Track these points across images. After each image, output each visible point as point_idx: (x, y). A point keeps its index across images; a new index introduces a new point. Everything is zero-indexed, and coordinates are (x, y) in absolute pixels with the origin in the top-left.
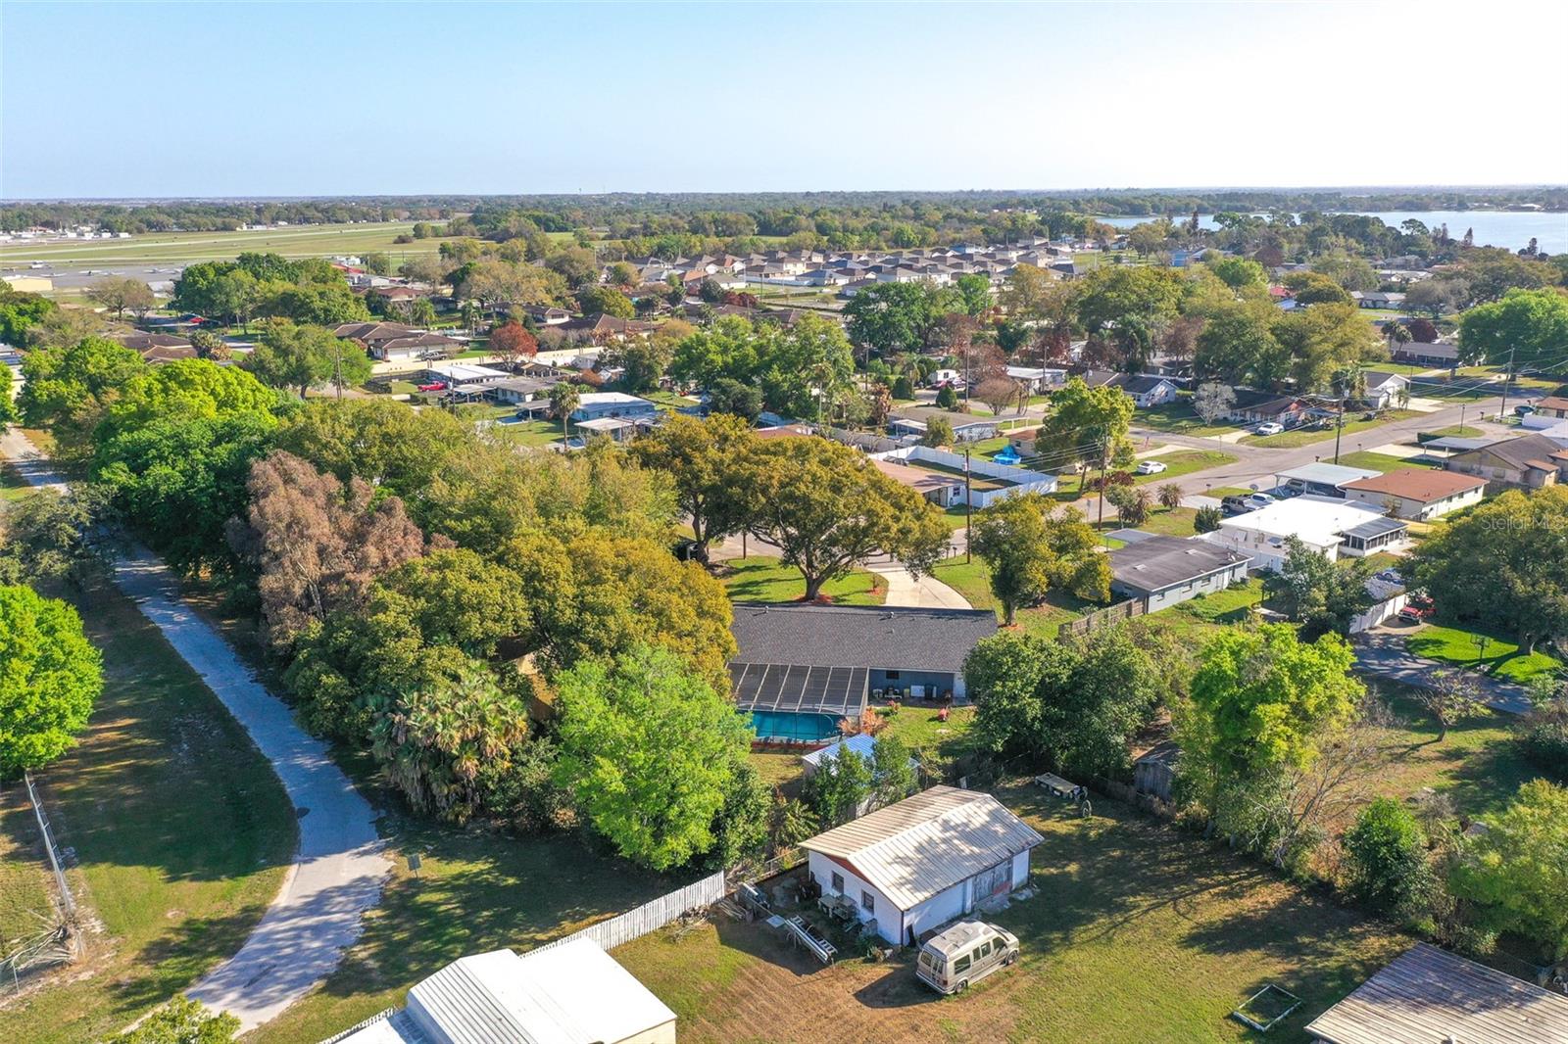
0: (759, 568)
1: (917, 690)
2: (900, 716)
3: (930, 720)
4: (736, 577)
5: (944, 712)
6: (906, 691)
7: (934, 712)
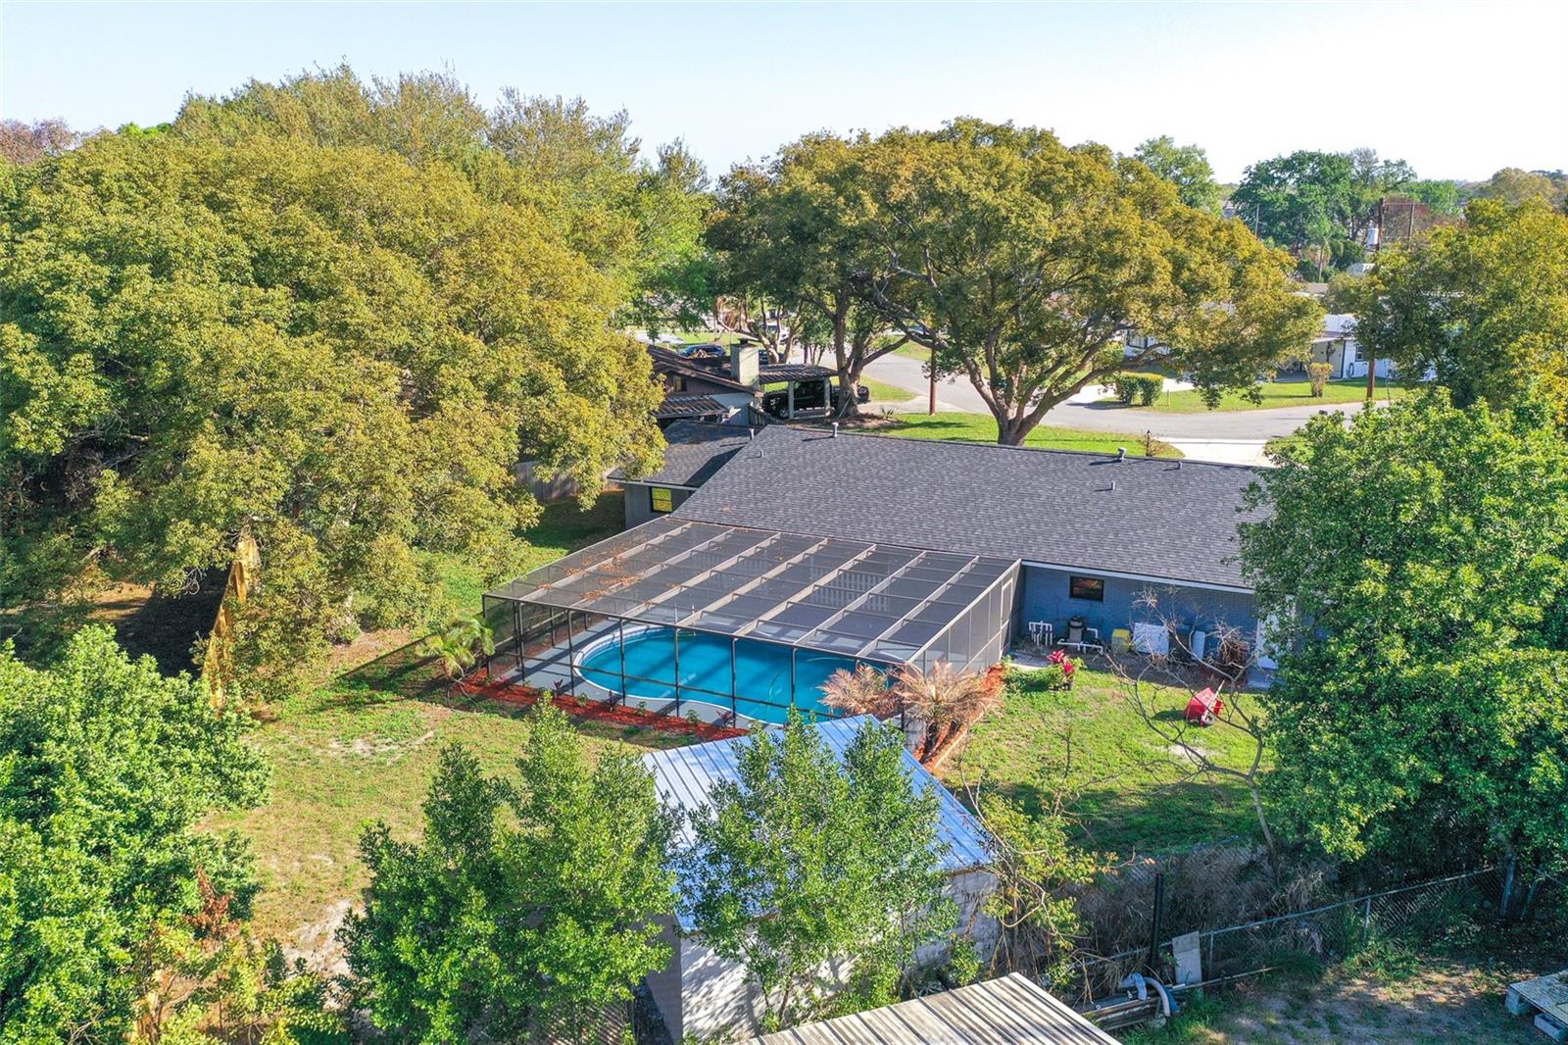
0: (959, 425)
1: (1152, 638)
2: (1076, 694)
3: (1162, 716)
4: (908, 430)
5: (1208, 698)
6: (1119, 634)
7: (1177, 697)
